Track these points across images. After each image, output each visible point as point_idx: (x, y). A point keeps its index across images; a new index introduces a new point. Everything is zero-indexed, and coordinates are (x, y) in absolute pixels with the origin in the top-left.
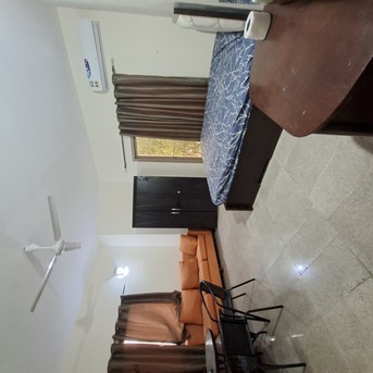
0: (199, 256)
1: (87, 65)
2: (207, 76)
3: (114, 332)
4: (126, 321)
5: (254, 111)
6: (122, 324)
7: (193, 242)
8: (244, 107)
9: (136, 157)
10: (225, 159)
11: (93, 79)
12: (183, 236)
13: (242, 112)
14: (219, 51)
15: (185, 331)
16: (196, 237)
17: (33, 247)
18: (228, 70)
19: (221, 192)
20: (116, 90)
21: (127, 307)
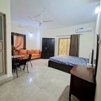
0: (35, 54)
1: (82, 29)
2: (79, 57)
3: (17, 33)
4: (20, 36)
5: (72, 67)
6: (19, 35)
7: (38, 53)
8: (73, 64)
9: (59, 39)
10: (61, 60)
11: (79, 30)
12: (40, 50)
13: (72, 64)
14: (85, 59)
15: (17, 50)
16: (39, 54)
17: (41, 16)
18: (81, 61)
19: (53, 60)
20: (76, 35)
21: (23, 36)
